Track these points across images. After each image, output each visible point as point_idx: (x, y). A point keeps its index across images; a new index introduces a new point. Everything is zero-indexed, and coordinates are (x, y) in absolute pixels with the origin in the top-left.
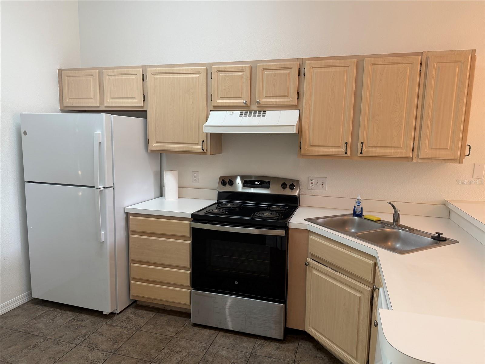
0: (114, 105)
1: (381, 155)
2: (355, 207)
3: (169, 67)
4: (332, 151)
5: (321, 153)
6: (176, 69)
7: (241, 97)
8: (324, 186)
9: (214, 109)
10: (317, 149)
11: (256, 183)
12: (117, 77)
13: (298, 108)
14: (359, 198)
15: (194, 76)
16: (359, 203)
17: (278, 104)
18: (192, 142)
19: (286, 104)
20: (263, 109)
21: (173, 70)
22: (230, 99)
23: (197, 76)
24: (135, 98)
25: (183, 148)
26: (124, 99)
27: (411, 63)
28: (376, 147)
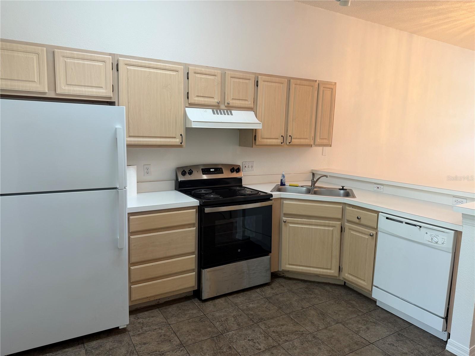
0: (72, 93)
1: (299, 143)
2: (282, 180)
3: (143, 61)
4: (274, 142)
5: (268, 143)
6: (153, 64)
7: (213, 98)
8: (253, 168)
9: (189, 105)
10: (265, 140)
11: (211, 170)
12: (76, 61)
13: (253, 109)
14: (284, 173)
15: (171, 73)
16: (283, 176)
17: (242, 106)
18: (169, 136)
19: (246, 106)
20: (229, 109)
21: (150, 64)
22: (205, 98)
23: (174, 73)
24: (102, 87)
25: (161, 142)
26: (86, 87)
27: (312, 86)
28: (296, 138)
